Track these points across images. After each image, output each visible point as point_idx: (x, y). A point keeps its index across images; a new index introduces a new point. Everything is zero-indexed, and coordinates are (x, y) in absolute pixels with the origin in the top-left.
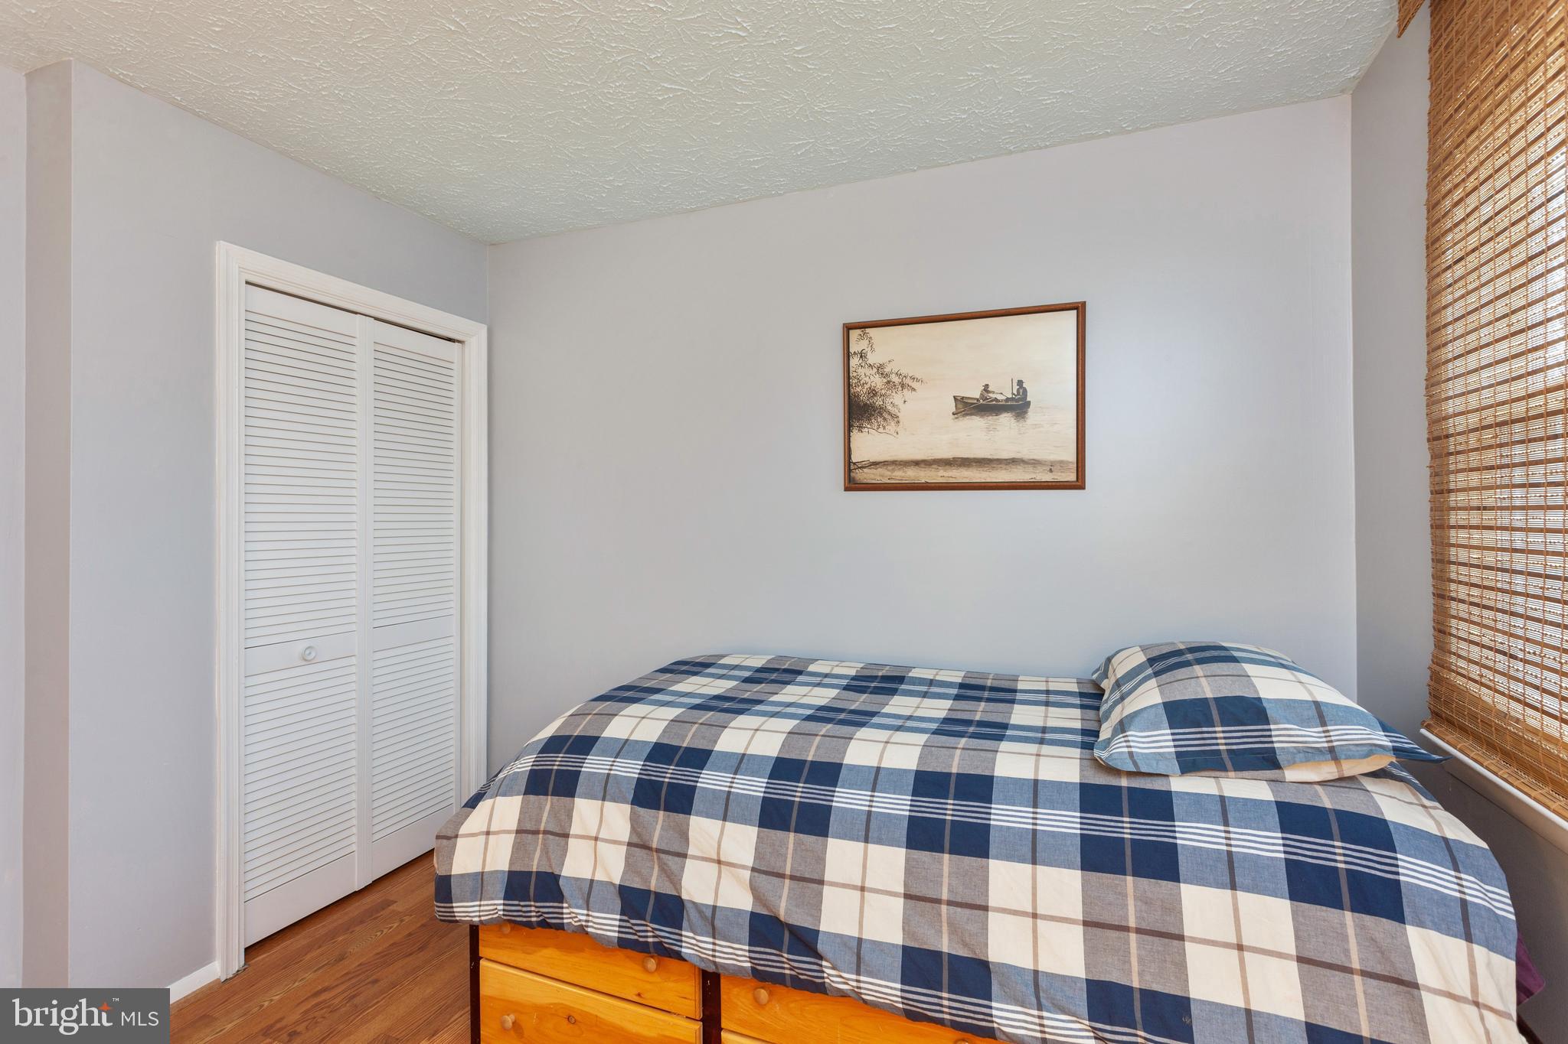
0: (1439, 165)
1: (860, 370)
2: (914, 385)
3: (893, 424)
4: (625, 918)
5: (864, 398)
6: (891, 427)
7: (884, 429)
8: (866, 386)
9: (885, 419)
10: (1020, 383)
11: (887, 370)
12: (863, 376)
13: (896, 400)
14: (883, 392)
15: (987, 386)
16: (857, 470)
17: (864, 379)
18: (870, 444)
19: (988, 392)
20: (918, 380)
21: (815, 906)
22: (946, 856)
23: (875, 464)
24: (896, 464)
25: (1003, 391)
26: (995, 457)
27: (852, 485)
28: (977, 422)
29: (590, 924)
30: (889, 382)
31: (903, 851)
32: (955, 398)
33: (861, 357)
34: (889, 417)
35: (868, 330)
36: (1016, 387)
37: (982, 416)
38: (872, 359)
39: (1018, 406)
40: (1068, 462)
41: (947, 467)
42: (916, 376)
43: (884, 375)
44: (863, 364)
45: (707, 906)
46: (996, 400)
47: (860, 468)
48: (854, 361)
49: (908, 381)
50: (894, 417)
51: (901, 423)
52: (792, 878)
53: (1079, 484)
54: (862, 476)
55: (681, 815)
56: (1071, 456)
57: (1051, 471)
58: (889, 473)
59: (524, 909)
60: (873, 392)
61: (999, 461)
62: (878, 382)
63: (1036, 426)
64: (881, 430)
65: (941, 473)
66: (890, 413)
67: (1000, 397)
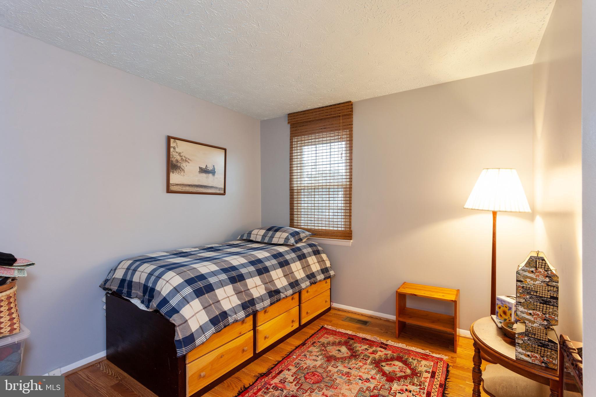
0: (291, 148)
1: (173, 153)
2: (189, 161)
3: (183, 172)
4: (245, 310)
5: (174, 162)
6: (182, 173)
7: (180, 173)
8: (175, 159)
9: (180, 170)
10: (214, 166)
11: (182, 155)
12: (174, 155)
13: (184, 165)
14: (180, 162)
15: (207, 165)
16: (172, 186)
17: (175, 156)
18: (176, 178)
19: (207, 167)
20: (190, 160)
21: (275, 285)
22: (286, 267)
23: (177, 185)
24: (183, 185)
25: (210, 168)
26: (208, 185)
27: (169, 191)
28: (204, 175)
29: (238, 317)
30: (182, 159)
31: (280, 269)
32: (199, 167)
33: (174, 148)
34: (182, 170)
35: (176, 140)
36: (213, 167)
37: (205, 174)
38: (177, 150)
39: (213, 172)
40: (223, 188)
41: (197, 187)
42: (190, 159)
43: (181, 156)
44: (174, 151)
45: (260, 296)
46: (208, 169)
47: (172, 185)
48: (172, 150)
49: (187, 160)
50: (183, 170)
51: (185, 172)
52: (269, 282)
53: (224, 194)
54: (172, 188)
55: (244, 281)
56: (223, 187)
57: (219, 190)
58: (181, 188)
59: (220, 326)
60: (177, 161)
61: (209, 187)
62: (179, 158)
63: (217, 178)
64: (179, 174)
65: (196, 189)
66: (182, 169)
67: (210, 169)
